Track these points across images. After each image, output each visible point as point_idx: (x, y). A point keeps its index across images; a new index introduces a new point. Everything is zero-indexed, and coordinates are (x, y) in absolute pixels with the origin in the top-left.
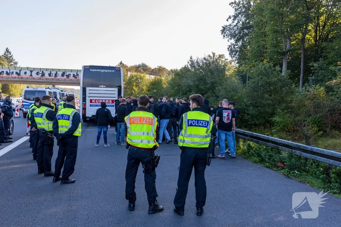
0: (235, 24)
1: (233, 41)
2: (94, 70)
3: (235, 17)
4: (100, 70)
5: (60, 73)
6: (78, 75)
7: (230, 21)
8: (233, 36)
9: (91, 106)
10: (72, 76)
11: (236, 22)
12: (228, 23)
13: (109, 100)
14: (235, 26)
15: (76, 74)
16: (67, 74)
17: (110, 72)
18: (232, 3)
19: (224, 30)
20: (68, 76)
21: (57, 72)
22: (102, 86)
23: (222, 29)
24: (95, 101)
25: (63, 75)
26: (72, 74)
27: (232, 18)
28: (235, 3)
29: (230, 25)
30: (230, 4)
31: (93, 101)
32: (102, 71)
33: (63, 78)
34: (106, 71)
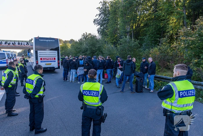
0: (100, 18)
1: (99, 26)
2: (42, 40)
3: (100, 15)
4: (46, 40)
5: (4, 42)
6: (15, 43)
7: (97, 17)
8: (99, 24)
9: (41, 62)
10: (11, 44)
11: (100, 17)
12: (96, 18)
13: (52, 58)
14: (100, 19)
15: (14, 43)
16: (8, 43)
17: (52, 41)
18: (98, 8)
19: (95, 21)
20: (9, 44)
21: (1, 42)
22: (48, 50)
23: (94, 20)
24: (44, 59)
25: (6, 43)
26: (11, 43)
27: (98, 16)
28: (99, 8)
29: (97, 19)
30: (97, 8)
31: (43, 59)
32: (47, 41)
33: (6, 45)
34: (49, 41)
